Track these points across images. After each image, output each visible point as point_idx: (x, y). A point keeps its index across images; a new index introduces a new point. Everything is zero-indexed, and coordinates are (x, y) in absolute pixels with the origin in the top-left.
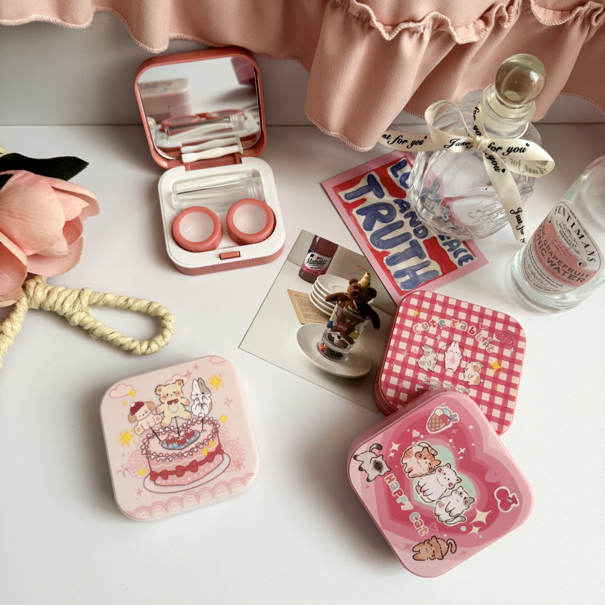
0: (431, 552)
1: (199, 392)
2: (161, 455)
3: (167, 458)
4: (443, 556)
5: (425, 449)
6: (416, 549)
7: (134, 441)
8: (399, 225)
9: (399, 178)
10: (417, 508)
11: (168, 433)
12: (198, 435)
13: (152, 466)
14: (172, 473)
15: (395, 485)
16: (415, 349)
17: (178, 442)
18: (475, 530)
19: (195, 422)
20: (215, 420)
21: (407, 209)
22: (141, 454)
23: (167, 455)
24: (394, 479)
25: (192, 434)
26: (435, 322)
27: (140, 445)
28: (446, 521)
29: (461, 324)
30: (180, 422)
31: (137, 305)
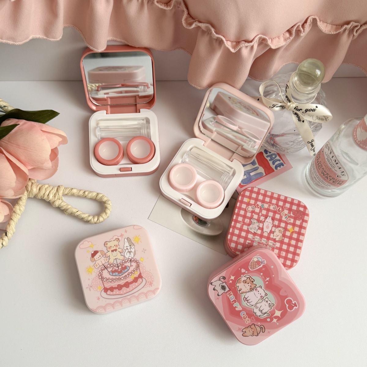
0: (251, 332)
1: (128, 245)
2: (109, 279)
3: (113, 280)
4: (258, 334)
5: (248, 278)
6: (244, 331)
7: (94, 272)
10: (244, 309)
11: (112, 267)
12: (128, 268)
13: (105, 285)
14: (115, 288)
15: (232, 297)
16: (247, 221)
17: (118, 272)
18: (275, 320)
19: (127, 261)
20: (137, 260)
22: (98, 278)
24: (232, 294)
25: (126, 267)
26: (259, 205)
27: (98, 274)
28: (259, 316)
29: (273, 206)
30: (119, 262)
31: (90, 195)
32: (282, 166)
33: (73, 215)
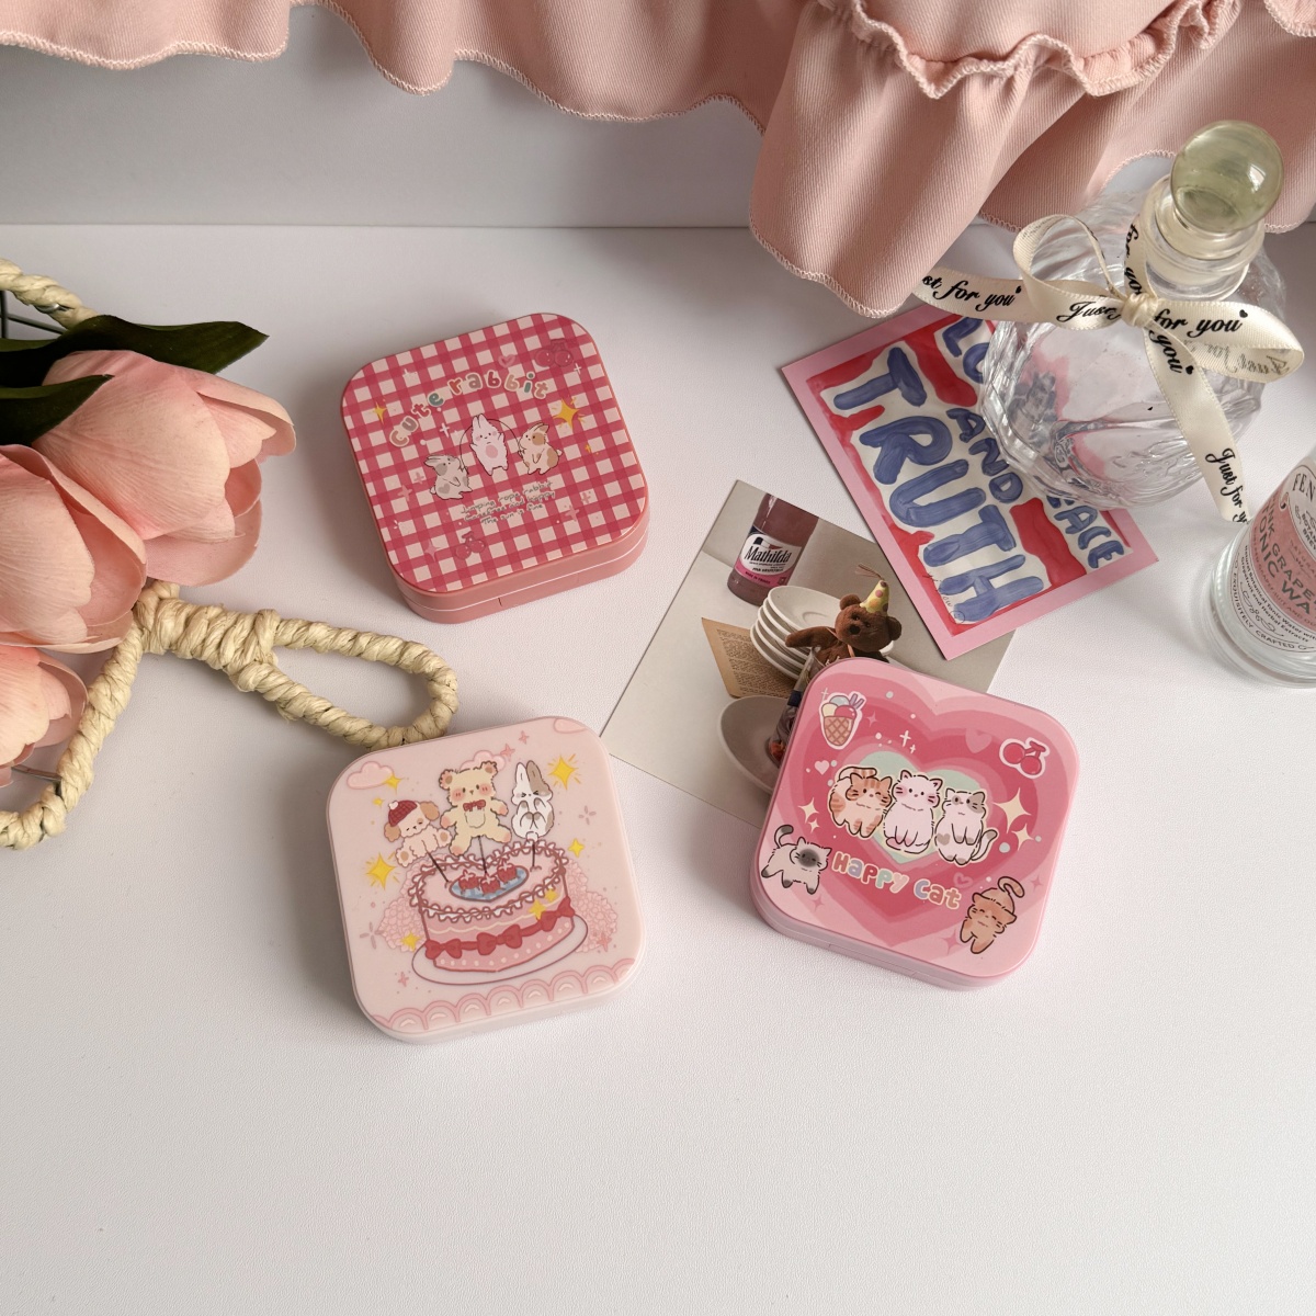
1: (528, 791)
2: (448, 910)
3: (461, 915)
8: (958, 469)
9: (961, 358)
11: (463, 868)
12: (523, 876)
13: (430, 930)
14: (469, 946)
17: (482, 885)
19: (519, 850)
20: (559, 850)
21: (976, 431)
22: (408, 904)
23: (461, 911)
25: (513, 872)
27: (406, 888)
30: (489, 848)
31: (377, 649)
32: (1114, 554)
33: (312, 722)
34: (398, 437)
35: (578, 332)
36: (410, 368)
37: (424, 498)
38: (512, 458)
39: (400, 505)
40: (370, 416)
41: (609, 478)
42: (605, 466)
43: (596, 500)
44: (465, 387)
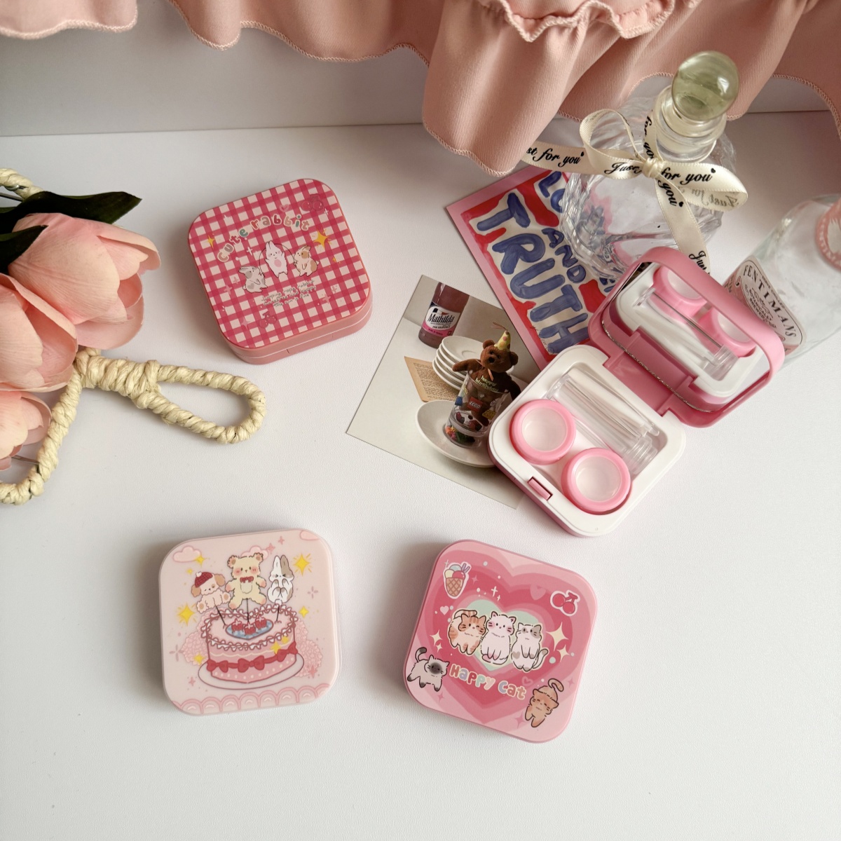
1: (280, 574)
2: (223, 642)
3: (230, 647)
4: (557, 702)
6: (528, 716)
7: (194, 619)
8: (549, 264)
9: (550, 198)
11: (235, 617)
12: (270, 626)
13: (211, 653)
14: (233, 666)
17: (245, 629)
19: (269, 610)
20: (293, 612)
21: (559, 241)
22: (200, 635)
27: (200, 626)
31: (218, 381)
33: (182, 425)
34: (222, 256)
35: (326, 189)
36: (227, 214)
37: (240, 292)
38: (290, 267)
39: (225, 297)
40: (205, 244)
41: (347, 277)
42: (344, 270)
43: (340, 290)
44: (261, 225)
